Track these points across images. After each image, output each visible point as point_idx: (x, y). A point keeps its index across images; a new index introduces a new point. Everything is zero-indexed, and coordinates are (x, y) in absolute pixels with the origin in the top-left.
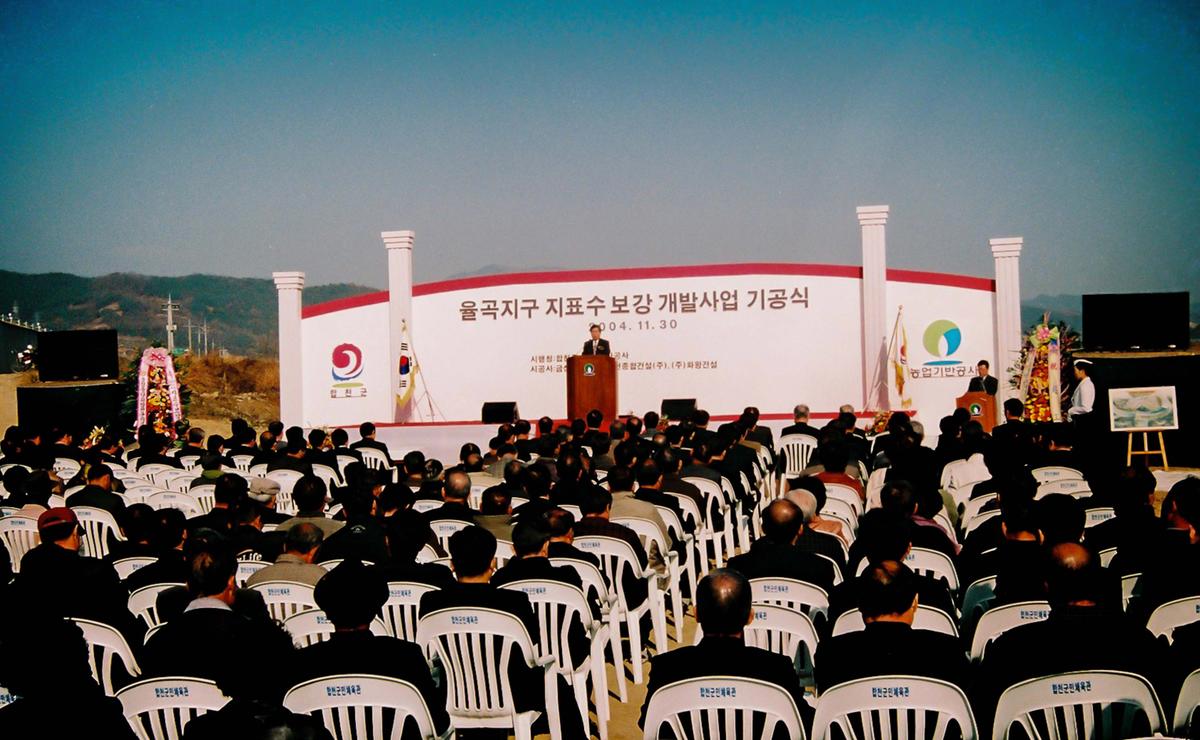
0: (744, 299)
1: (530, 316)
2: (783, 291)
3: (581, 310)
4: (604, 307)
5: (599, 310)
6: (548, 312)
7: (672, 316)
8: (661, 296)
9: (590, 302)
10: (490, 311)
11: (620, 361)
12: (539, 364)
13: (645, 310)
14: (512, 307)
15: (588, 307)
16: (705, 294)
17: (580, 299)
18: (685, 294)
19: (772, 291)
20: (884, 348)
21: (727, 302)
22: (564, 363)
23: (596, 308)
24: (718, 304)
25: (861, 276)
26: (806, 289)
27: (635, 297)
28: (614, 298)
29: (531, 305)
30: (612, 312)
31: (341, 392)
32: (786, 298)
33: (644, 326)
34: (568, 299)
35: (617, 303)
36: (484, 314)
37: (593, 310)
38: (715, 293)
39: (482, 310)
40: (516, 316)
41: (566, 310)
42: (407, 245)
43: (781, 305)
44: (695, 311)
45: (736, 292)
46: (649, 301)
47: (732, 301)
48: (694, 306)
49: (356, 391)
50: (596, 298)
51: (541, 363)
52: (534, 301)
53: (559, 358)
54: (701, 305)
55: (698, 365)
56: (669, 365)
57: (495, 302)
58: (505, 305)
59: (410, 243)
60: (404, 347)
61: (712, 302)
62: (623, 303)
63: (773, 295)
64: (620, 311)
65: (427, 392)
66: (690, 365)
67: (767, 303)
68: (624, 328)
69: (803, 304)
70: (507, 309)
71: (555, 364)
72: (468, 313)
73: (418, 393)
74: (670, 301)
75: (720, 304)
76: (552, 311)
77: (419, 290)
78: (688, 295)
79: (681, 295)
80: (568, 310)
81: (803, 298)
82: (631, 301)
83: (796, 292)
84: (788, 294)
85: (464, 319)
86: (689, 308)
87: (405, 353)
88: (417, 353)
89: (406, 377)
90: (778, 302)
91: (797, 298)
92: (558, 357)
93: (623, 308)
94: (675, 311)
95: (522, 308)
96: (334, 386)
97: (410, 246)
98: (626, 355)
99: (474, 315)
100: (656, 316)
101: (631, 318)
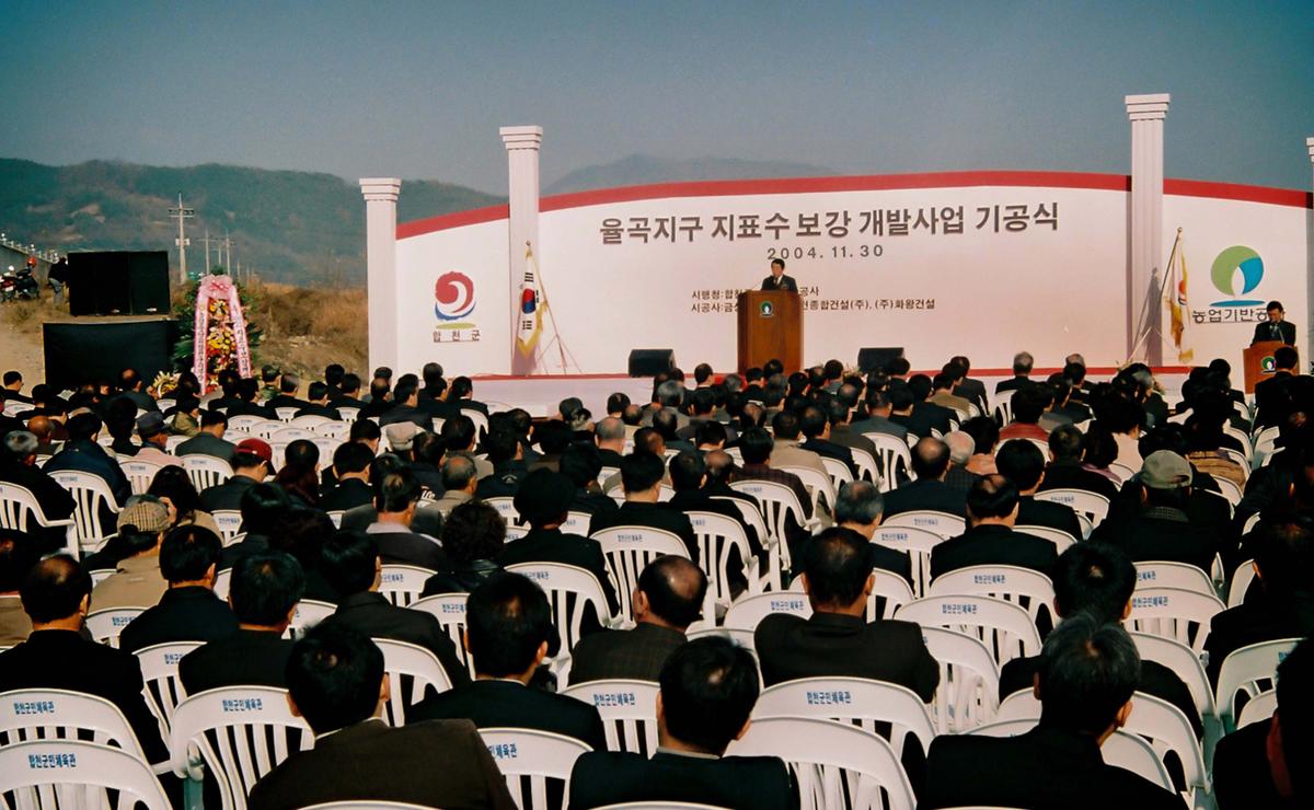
0: (971, 218)
1: (691, 239)
2: (1024, 208)
3: (757, 232)
4: (787, 227)
5: (781, 231)
6: (714, 234)
7: (878, 240)
8: (862, 214)
9: (769, 221)
10: (640, 232)
11: (807, 298)
12: (702, 301)
13: (841, 232)
14: (668, 226)
15: (767, 228)
16: (921, 211)
17: (757, 217)
18: (893, 212)
19: (1008, 208)
20: (1154, 281)
21: (950, 222)
22: (734, 301)
23: (777, 229)
24: (937, 224)
25: (1128, 188)
26: (1055, 205)
27: (828, 214)
28: (801, 216)
29: (693, 224)
30: (799, 234)
31: (446, 335)
32: (1028, 217)
33: (840, 252)
34: (741, 217)
35: (805, 223)
36: (631, 235)
37: (773, 232)
38: (933, 210)
39: (629, 230)
40: (673, 240)
41: (737, 231)
42: (533, 145)
43: (1020, 226)
44: (906, 233)
45: (961, 208)
46: (847, 220)
47: (956, 220)
48: (906, 226)
49: (466, 334)
50: (777, 216)
51: (704, 300)
52: (697, 219)
53: (729, 294)
54: (915, 226)
55: (910, 304)
56: (872, 304)
57: (646, 220)
58: (658, 224)
59: (537, 142)
60: (529, 277)
61: (929, 222)
62: (812, 223)
63: (1010, 213)
64: (808, 233)
65: (557, 336)
66: (899, 304)
67: (1002, 224)
68: (814, 255)
69: (1051, 225)
70: (662, 229)
71: (723, 301)
72: (612, 234)
73: (546, 338)
74: (875, 221)
75: (940, 225)
76: (720, 233)
77: (547, 204)
78: (898, 212)
79: (889, 212)
80: (741, 232)
81: (1051, 218)
82: (823, 220)
83: (1042, 209)
84: (1031, 212)
85: (605, 242)
86: (899, 230)
87: (529, 286)
88: (545, 286)
89: (531, 316)
90: (1017, 222)
91: (1042, 217)
92: (727, 292)
93: (812, 230)
94: (881, 234)
95: (681, 228)
96: (438, 327)
97: (537, 146)
98: (815, 291)
99: (619, 237)
100: (855, 239)
101: (824, 243)
